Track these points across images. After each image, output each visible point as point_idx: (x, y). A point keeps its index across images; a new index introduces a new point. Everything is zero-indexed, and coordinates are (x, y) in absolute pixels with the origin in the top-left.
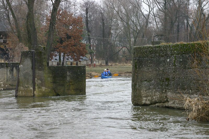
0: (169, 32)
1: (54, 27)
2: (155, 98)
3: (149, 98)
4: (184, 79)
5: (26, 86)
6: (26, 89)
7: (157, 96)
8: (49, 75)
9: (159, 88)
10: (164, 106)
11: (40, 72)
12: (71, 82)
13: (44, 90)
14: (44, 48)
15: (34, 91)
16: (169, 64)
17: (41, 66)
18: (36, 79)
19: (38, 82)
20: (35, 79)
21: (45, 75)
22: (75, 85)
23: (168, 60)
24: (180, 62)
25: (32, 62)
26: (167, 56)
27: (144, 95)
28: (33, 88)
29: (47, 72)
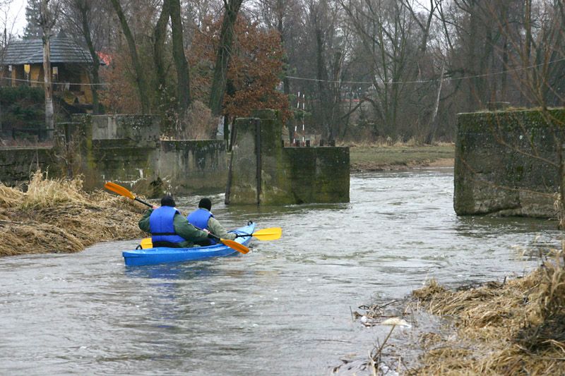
0: (482, 63)
1: (228, 59)
2: (498, 202)
3: (486, 201)
4: (548, 168)
5: (245, 184)
6: (244, 190)
7: (501, 197)
8: (285, 165)
9: (504, 185)
10: (514, 214)
11: (270, 158)
12: (324, 179)
13: (276, 193)
14: (277, 113)
15: (259, 194)
16: (523, 144)
17: (270, 148)
18: (263, 171)
19: (266, 177)
20: (261, 172)
21: (277, 164)
22: (330, 184)
23: (521, 137)
24: (542, 140)
25: (256, 140)
26: (518, 130)
27: (477, 197)
28: (258, 188)
29: (281, 158)
